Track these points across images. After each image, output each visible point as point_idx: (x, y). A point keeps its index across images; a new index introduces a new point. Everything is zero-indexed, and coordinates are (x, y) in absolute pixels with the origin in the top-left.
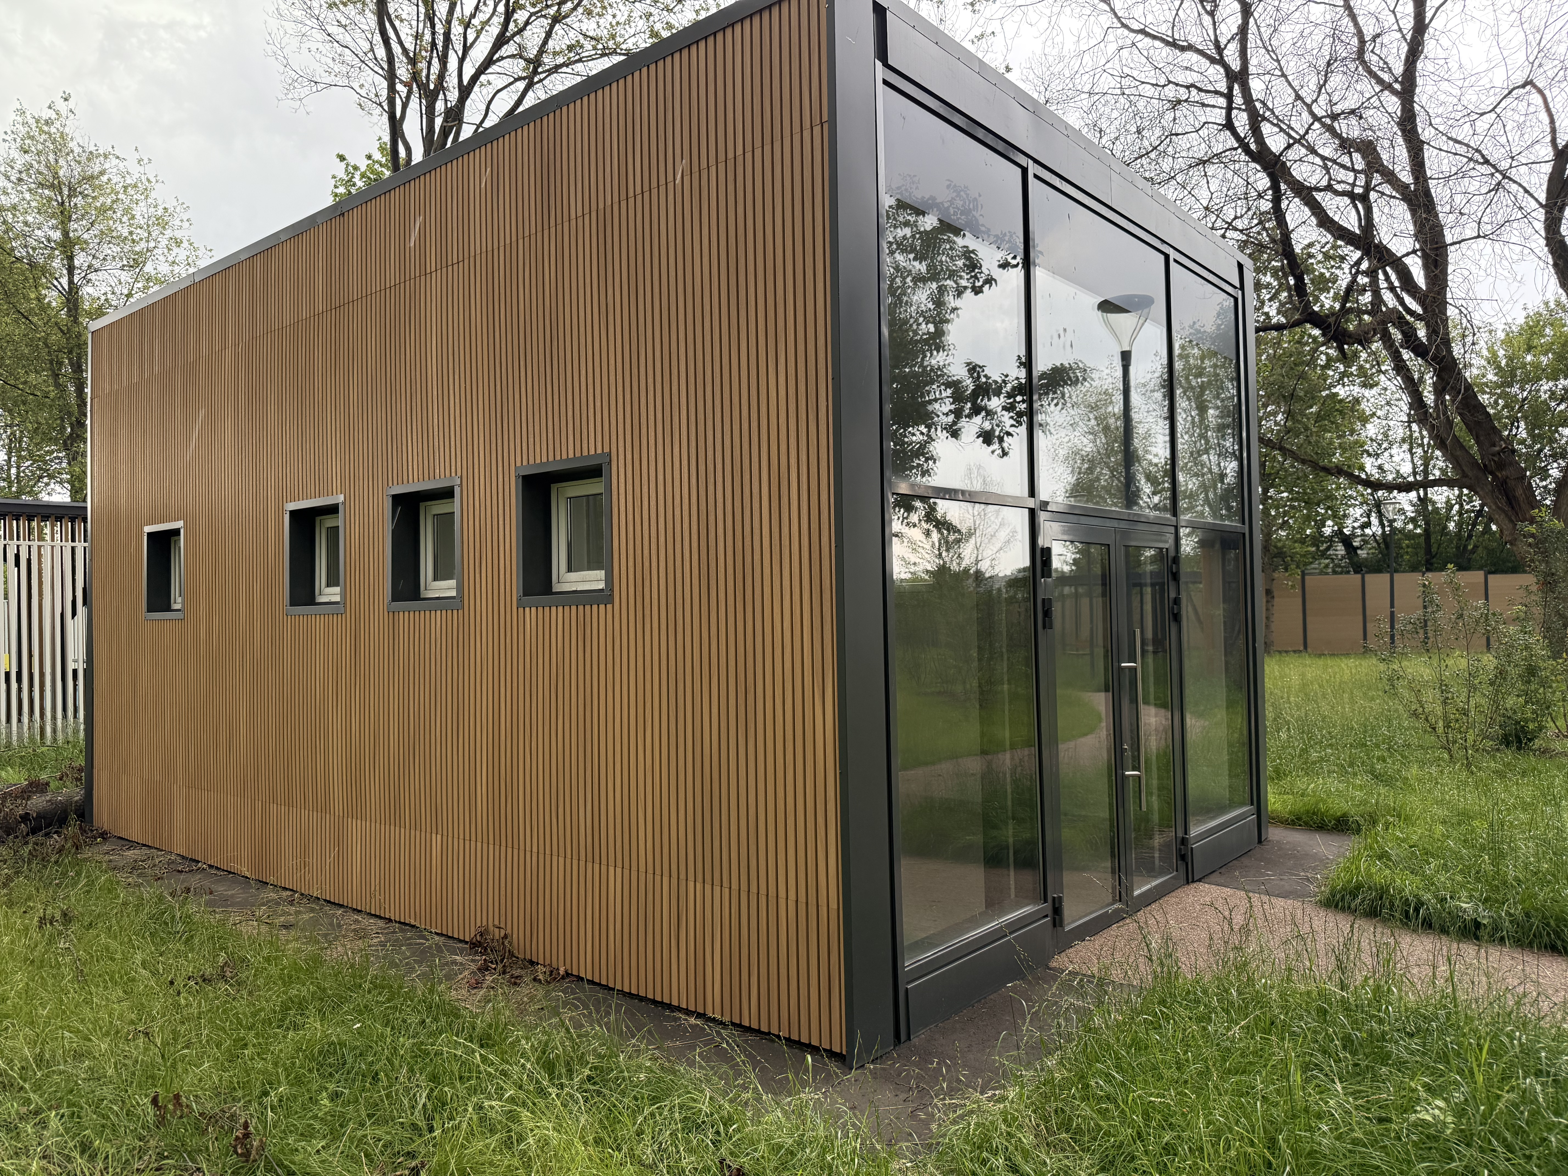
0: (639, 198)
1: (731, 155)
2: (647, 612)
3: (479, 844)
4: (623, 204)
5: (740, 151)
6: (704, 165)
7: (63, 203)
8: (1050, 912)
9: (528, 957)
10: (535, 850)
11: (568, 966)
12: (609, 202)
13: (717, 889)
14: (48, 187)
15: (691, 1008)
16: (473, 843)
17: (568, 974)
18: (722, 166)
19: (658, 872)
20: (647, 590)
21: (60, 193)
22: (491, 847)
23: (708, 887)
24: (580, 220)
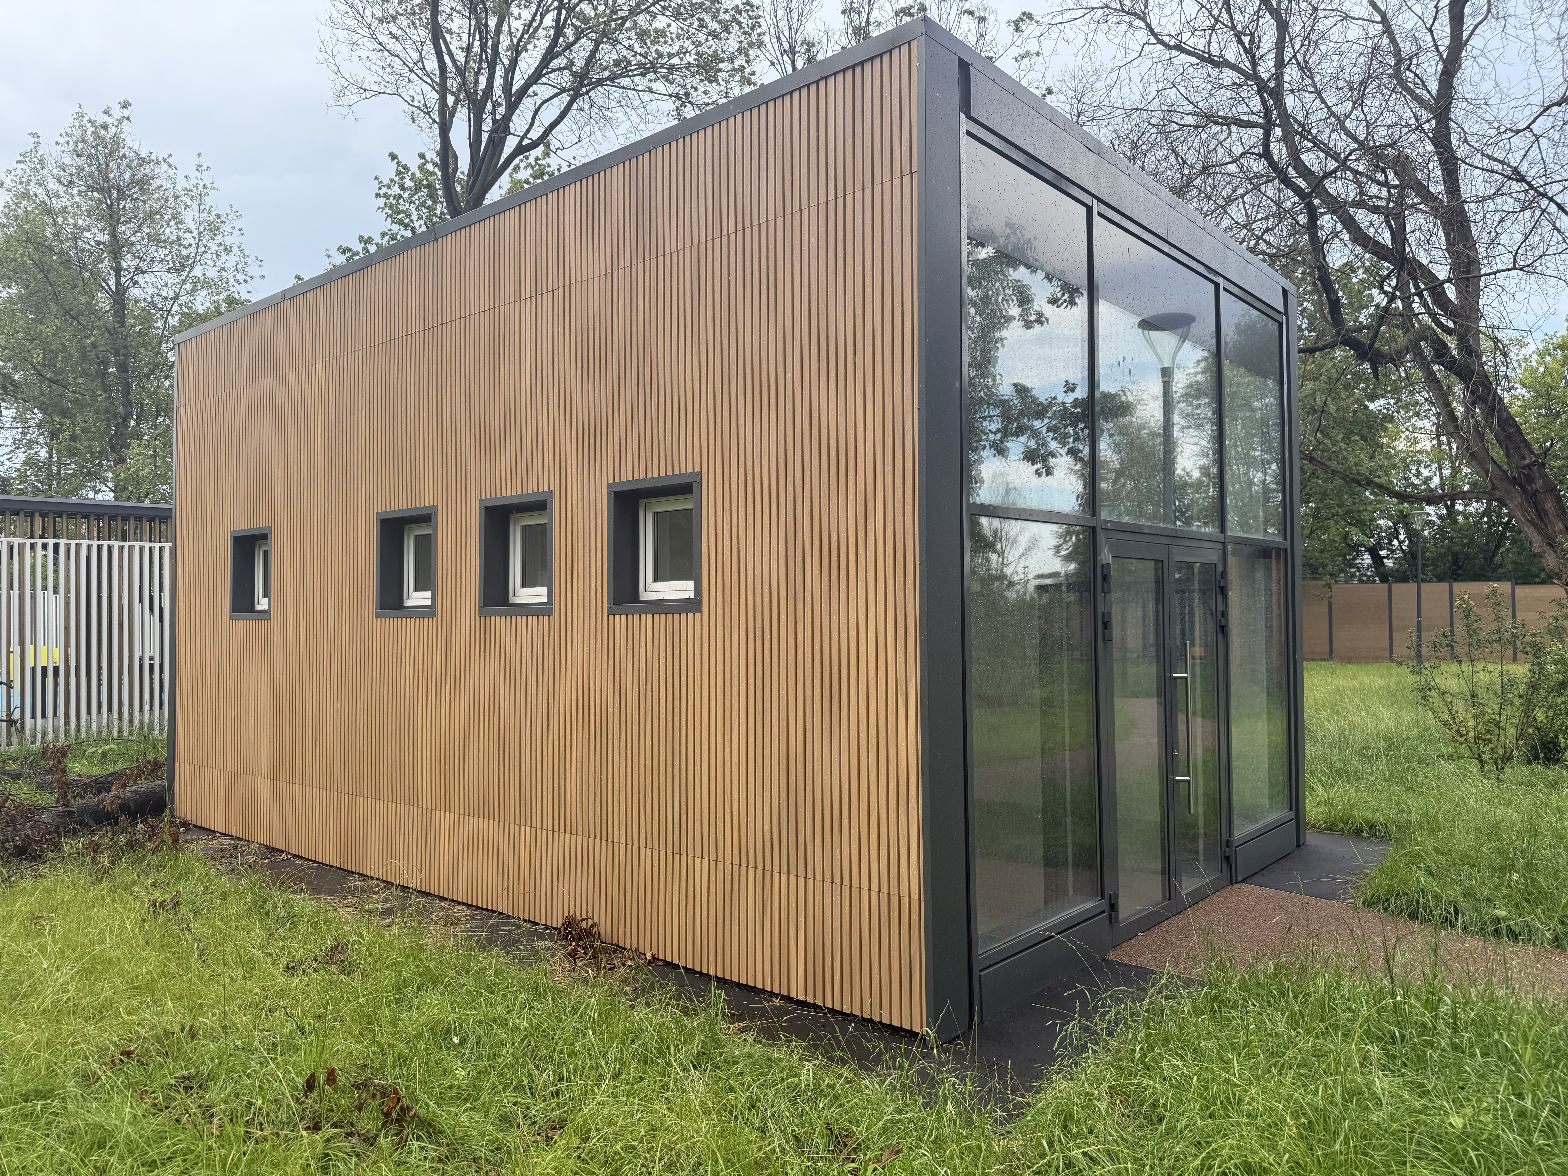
0: (733, 236)
1: (822, 200)
2: (735, 621)
3: (568, 836)
4: (717, 241)
5: (831, 196)
6: (796, 208)
7: (112, 204)
8: (1106, 908)
9: (615, 941)
10: (623, 841)
11: (655, 952)
12: (703, 239)
13: (802, 881)
14: (97, 190)
15: (776, 991)
16: (562, 835)
17: (655, 958)
18: (814, 210)
19: (744, 863)
20: (735, 600)
21: (110, 197)
22: (580, 838)
23: (793, 879)
24: (674, 256)
